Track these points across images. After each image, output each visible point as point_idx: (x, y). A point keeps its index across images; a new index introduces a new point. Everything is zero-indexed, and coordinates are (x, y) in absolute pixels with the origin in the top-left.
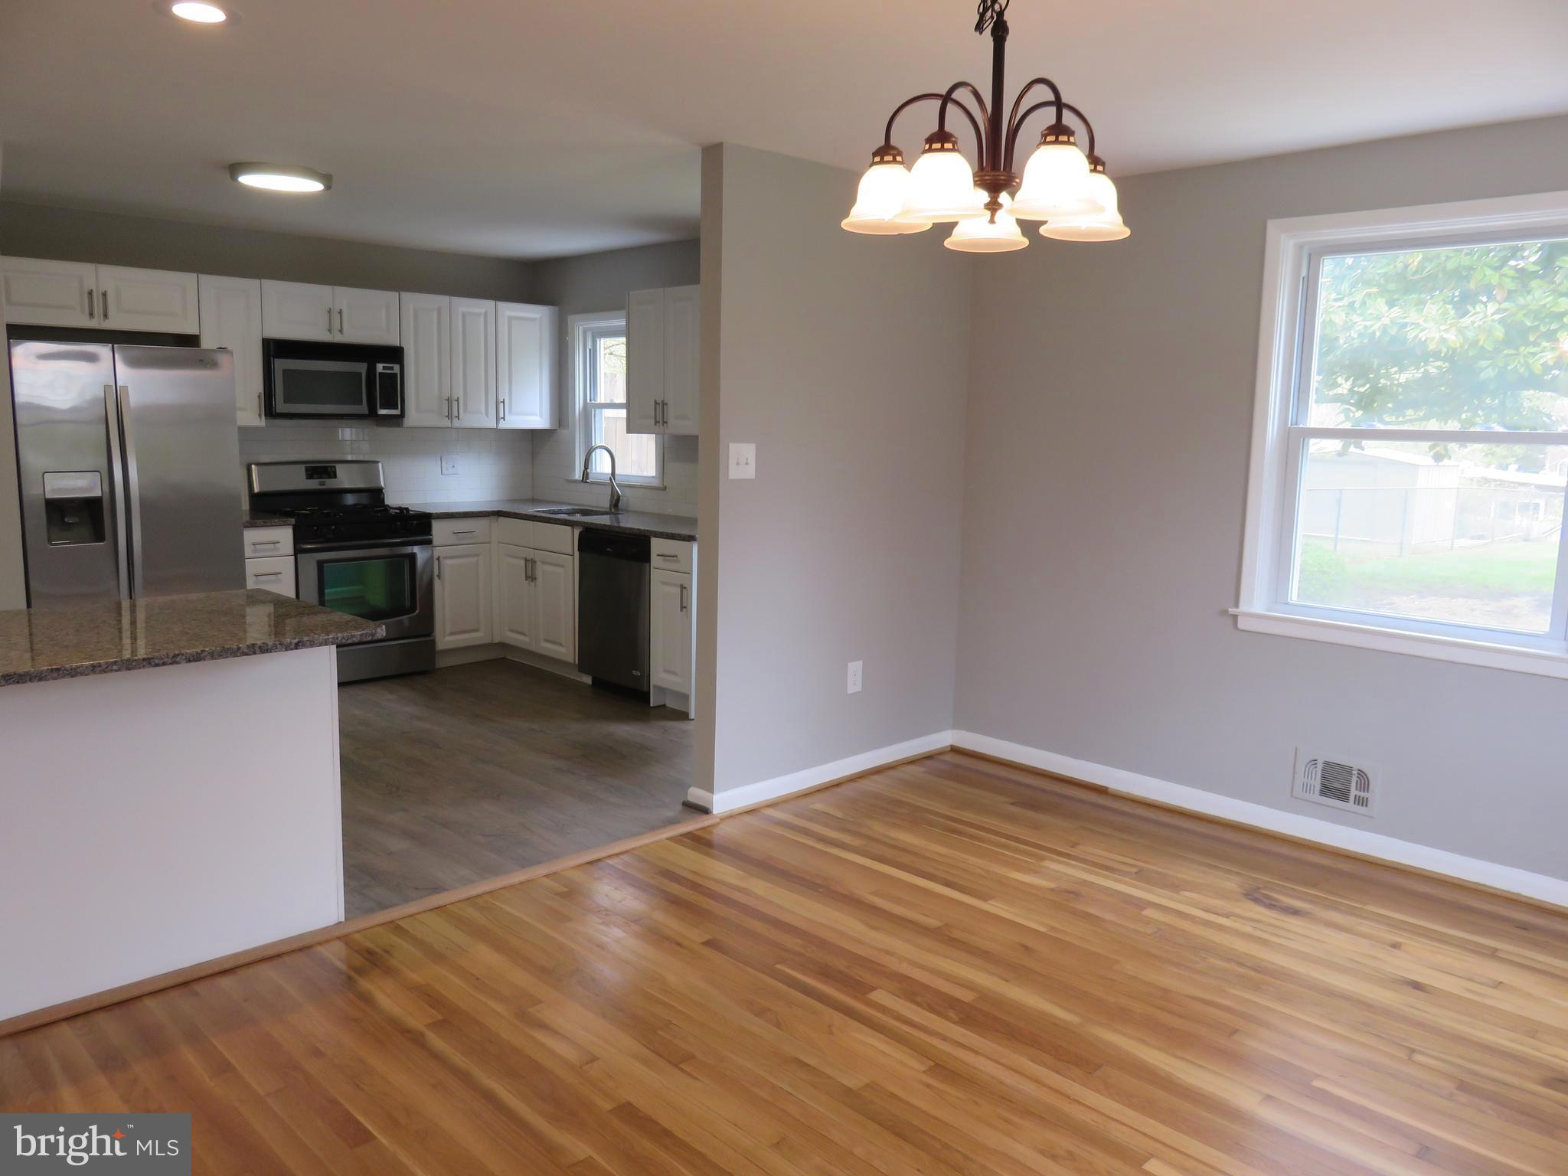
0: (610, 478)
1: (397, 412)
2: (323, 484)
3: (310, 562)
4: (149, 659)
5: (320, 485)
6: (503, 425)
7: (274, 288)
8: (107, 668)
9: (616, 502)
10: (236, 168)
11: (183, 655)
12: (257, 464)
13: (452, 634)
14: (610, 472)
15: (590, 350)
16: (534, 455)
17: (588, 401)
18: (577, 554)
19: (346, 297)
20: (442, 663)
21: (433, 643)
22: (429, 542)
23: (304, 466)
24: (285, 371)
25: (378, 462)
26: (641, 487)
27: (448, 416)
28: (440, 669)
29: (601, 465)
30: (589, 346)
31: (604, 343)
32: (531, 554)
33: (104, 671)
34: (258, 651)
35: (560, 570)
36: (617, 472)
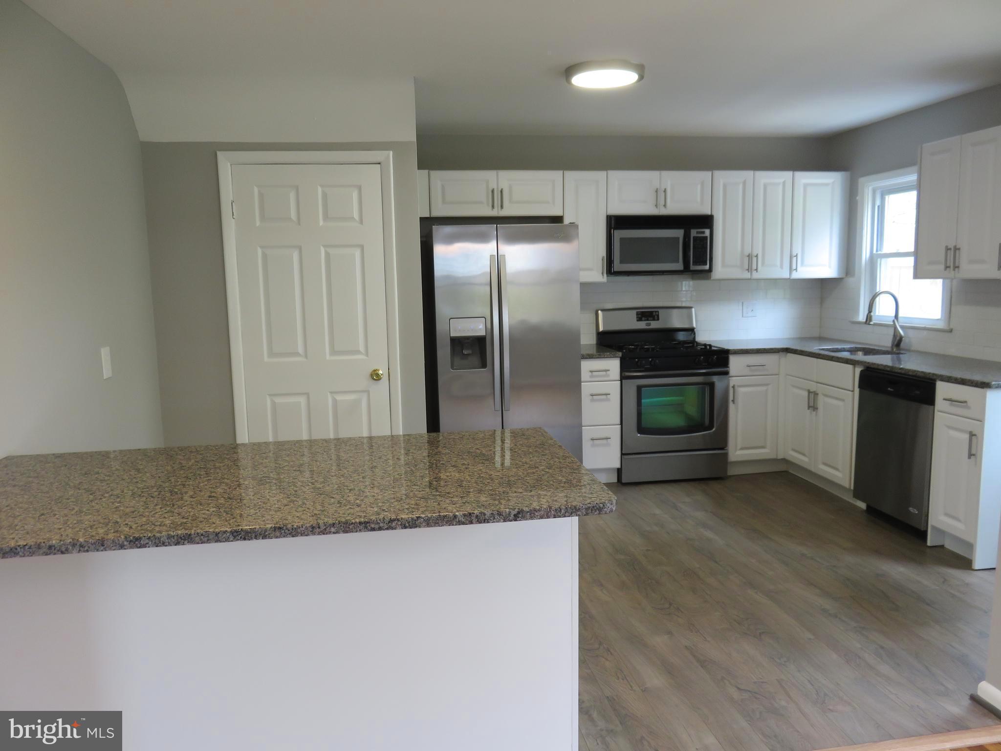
0: (894, 321)
1: (707, 267)
2: (649, 325)
3: (632, 386)
4: (366, 523)
5: (647, 325)
6: (795, 275)
7: (617, 177)
8: (325, 529)
9: (898, 342)
10: (570, 71)
11: (398, 520)
12: (602, 310)
13: (742, 449)
14: (894, 314)
15: (879, 206)
16: (822, 300)
17: (875, 252)
18: (857, 390)
19: (669, 179)
20: (732, 471)
21: (726, 455)
22: (727, 373)
23: (635, 312)
24: (621, 239)
25: (691, 308)
26: (925, 329)
27: (748, 270)
28: (730, 476)
29: (884, 310)
30: (878, 203)
31: (893, 200)
32: (813, 387)
33: (323, 532)
34: (474, 520)
35: (840, 403)
36: (901, 315)
